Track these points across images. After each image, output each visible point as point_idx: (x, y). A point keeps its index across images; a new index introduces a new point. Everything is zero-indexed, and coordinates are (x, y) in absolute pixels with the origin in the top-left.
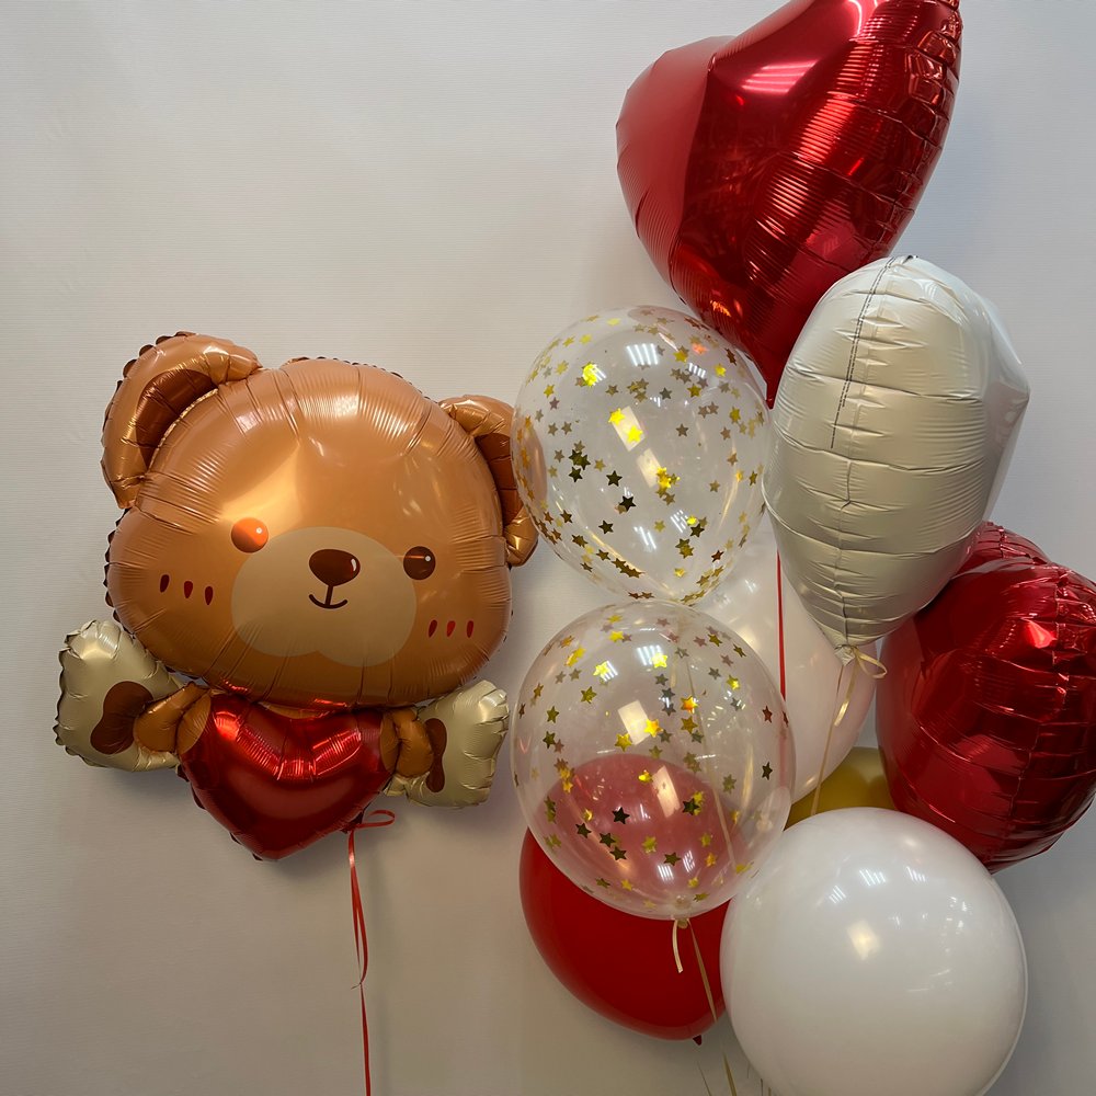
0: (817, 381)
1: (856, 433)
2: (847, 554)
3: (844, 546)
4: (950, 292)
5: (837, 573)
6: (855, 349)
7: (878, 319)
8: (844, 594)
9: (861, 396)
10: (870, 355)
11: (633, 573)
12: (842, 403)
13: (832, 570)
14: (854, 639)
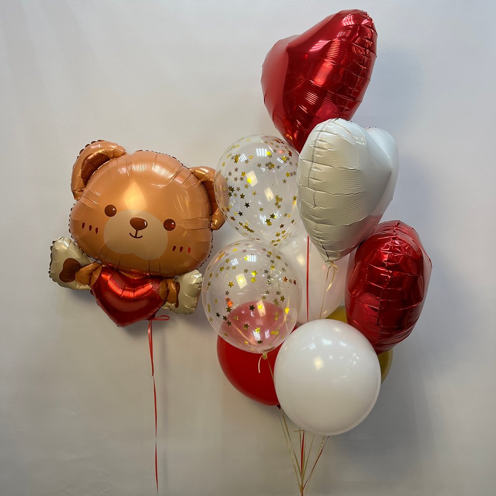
0: (304, 162)
1: (314, 181)
2: (319, 225)
3: (317, 222)
4: (349, 131)
5: (317, 232)
6: (314, 151)
7: (321, 140)
8: (321, 240)
9: (316, 168)
10: (318, 153)
11: (252, 231)
12: (310, 170)
13: (315, 231)
14: (331, 259)
